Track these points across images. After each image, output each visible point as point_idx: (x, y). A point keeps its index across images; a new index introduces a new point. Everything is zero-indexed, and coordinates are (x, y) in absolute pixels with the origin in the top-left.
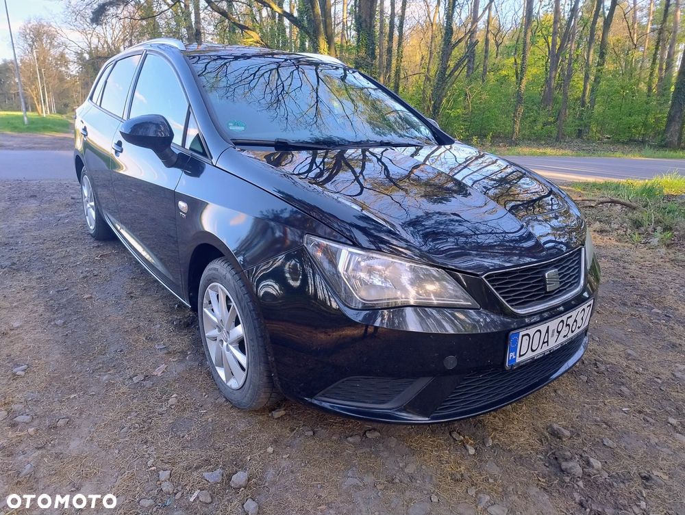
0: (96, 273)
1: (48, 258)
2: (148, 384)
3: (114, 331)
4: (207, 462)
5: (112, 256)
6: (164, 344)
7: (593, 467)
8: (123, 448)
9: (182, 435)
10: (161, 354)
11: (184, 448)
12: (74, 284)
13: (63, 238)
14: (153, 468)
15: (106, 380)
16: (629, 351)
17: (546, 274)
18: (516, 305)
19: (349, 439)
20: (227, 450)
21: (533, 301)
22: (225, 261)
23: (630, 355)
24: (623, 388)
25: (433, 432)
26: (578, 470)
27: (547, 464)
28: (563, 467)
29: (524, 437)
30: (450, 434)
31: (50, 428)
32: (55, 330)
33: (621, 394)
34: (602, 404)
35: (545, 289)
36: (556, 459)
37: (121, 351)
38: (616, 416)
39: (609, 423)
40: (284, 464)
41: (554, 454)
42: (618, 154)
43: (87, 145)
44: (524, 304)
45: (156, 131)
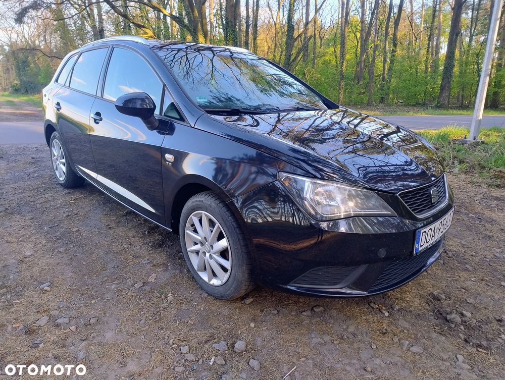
0: (76, 212)
1: (32, 203)
2: (147, 288)
3: (107, 253)
4: (212, 337)
5: (83, 200)
6: (148, 260)
7: (467, 317)
8: (147, 334)
9: (186, 321)
10: (148, 266)
11: (191, 330)
12: (61, 221)
13: (38, 188)
14: (175, 345)
15: (114, 288)
16: (463, 242)
17: (431, 192)
18: (417, 212)
19: (304, 313)
20: (223, 328)
21: (426, 209)
22: (208, 195)
23: (464, 245)
24: (467, 266)
25: (357, 304)
26: (458, 319)
27: (436, 318)
28: (448, 318)
29: (417, 302)
30: (369, 305)
31: (86, 325)
32: (60, 255)
33: (467, 270)
34: (458, 277)
35: (431, 201)
36: (441, 314)
37: (117, 267)
38: (469, 284)
39: (466, 289)
40: (265, 333)
41: (439, 311)
42: (411, 113)
43: (60, 117)
44: (420, 212)
45: (141, 104)
